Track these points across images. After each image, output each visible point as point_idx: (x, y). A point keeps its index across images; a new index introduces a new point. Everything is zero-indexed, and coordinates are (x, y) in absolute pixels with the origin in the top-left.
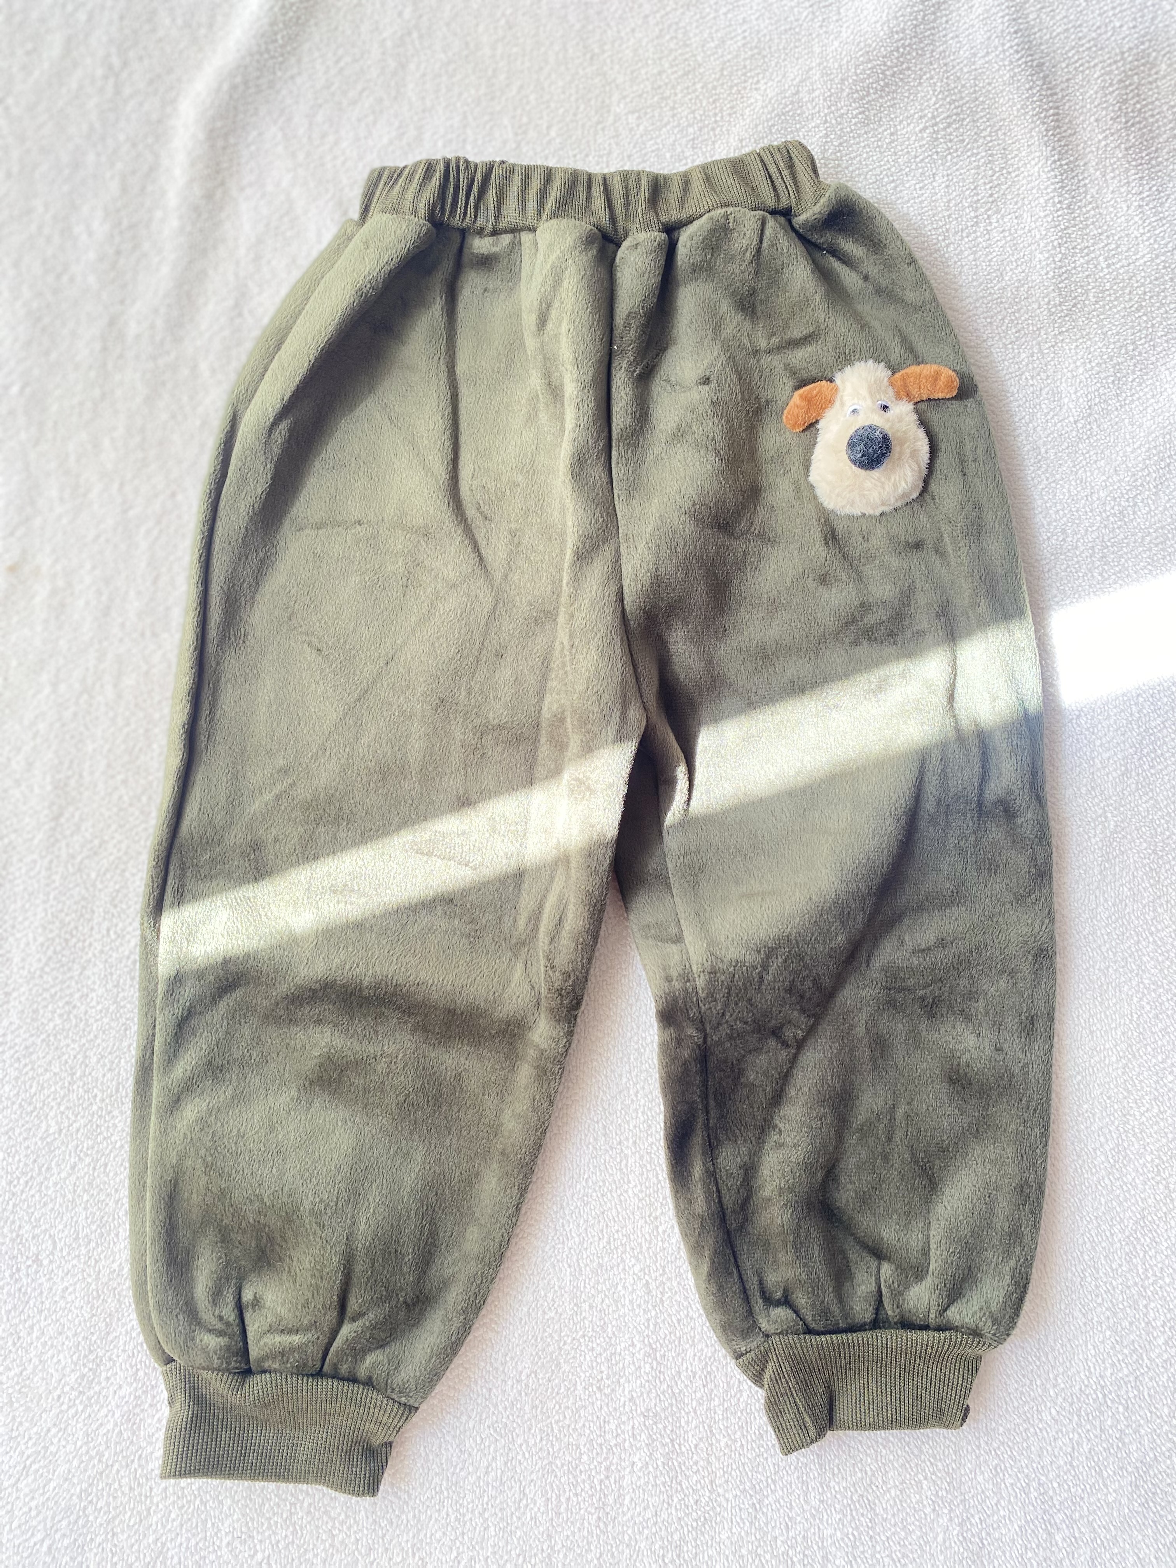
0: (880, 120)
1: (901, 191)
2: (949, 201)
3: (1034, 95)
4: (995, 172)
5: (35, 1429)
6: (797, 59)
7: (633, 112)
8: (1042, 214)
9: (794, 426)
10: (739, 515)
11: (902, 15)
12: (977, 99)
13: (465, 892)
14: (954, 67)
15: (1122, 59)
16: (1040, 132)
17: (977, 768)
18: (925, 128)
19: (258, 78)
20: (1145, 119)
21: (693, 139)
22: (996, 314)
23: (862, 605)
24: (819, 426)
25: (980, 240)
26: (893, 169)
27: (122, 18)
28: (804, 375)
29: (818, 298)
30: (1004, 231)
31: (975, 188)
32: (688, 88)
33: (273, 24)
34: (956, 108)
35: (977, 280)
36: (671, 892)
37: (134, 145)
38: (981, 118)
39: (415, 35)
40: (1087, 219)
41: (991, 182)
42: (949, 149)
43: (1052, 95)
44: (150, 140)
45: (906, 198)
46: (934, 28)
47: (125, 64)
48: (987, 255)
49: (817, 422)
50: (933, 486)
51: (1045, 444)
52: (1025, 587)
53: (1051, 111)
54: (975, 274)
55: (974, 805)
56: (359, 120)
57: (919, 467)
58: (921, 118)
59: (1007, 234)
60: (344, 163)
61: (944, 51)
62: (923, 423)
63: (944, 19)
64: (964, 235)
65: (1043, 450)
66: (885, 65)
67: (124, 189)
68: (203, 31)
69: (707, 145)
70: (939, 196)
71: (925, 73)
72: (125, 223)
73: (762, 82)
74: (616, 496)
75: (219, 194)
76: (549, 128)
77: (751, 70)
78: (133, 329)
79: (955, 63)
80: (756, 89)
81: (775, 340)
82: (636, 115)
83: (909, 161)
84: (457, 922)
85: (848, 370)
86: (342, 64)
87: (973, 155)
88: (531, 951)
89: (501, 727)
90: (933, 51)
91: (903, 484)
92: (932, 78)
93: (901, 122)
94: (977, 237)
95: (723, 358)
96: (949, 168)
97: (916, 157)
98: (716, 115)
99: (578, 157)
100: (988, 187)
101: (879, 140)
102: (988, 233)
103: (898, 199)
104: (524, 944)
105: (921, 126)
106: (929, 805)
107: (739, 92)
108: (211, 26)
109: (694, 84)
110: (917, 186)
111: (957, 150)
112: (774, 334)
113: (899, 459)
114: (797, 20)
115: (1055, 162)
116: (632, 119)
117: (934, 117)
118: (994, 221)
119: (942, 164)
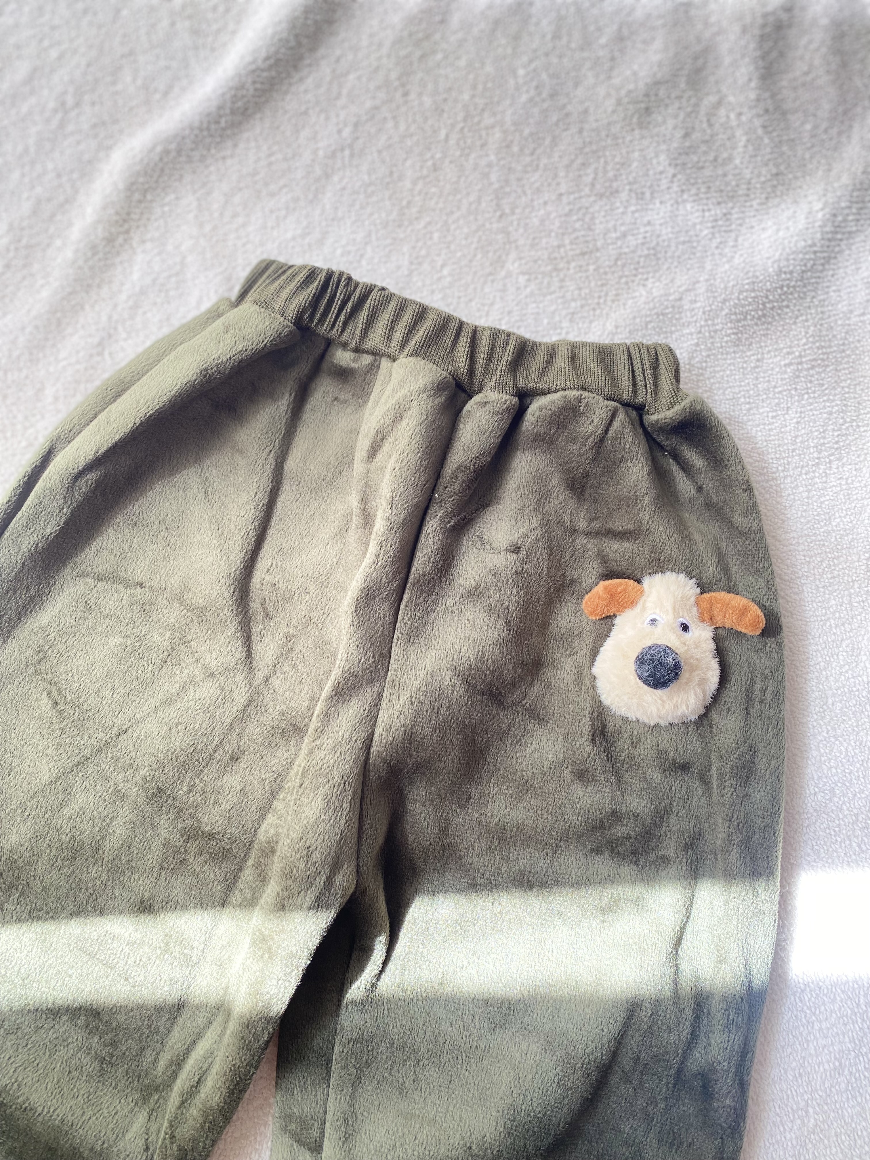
0: (751, 344)
1: (754, 414)
2: (796, 437)
4: (845, 422)
6: (688, 270)
7: (523, 273)
9: (592, 613)
10: (514, 686)
11: (794, 259)
12: (844, 351)
13: (114, 1011)
14: (829, 317)
17: (686, 1033)
18: (790, 364)
19: (192, 150)
21: (573, 313)
22: (815, 555)
23: (614, 813)
24: (616, 621)
25: (817, 480)
26: (751, 392)
27: (88, 65)
28: (615, 567)
29: (647, 499)
30: (841, 478)
31: (824, 432)
32: (581, 267)
33: (220, 108)
34: (823, 354)
35: (805, 517)
36: (329, 1080)
37: (59, 176)
38: (844, 369)
39: (347, 152)
41: (839, 430)
42: (807, 389)
44: (75, 176)
45: (757, 422)
46: (819, 277)
47: (77, 105)
48: (820, 497)
49: (615, 616)
50: (714, 715)
51: (834, 695)
52: (780, 845)
54: (805, 511)
55: (673, 1072)
56: (272, 211)
57: (705, 695)
58: (788, 353)
59: (843, 482)
60: (244, 245)
61: (824, 300)
62: (720, 652)
63: (831, 272)
64: (804, 471)
65: (830, 701)
66: (767, 297)
67: (35, 212)
68: (157, 96)
69: (584, 323)
70: (788, 428)
71: (802, 315)
72: (24, 241)
73: (651, 280)
74: (395, 637)
75: (120, 240)
76: (443, 266)
77: (643, 267)
79: (831, 313)
80: (644, 285)
81: (595, 525)
82: (526, 277)
83: (768, 390)
84: (96, 1039)
85: (658, 577)
86: (273, 159)
87: (828, 400)
88: (161, 1101)
89: (211, 836)
90: (814, 297)
91: (684, 708)
92: (807, 320)
93: (769, 352)
94: (815, 477)
95: (538, 532)
96: (803, 406)
97: (775, 387)
98: (600, 297)
99: (462, 299)
100: (836, 434)
101: (745, 362)
102: (826, 476)
103: (749, 420)
104: (156, 1089)
105: (787, 361)
106: (626, 1062)
107: (627, 283)
108: (166, 94)
109: (588, 265)
110: (770, 414)
111: (814, 392)
112: (596, 519)
113: (686, 683)
114: (697, 236)
116: (522, 279)
117: (800, 356)
118: (834, 466)
119: (799, 401)
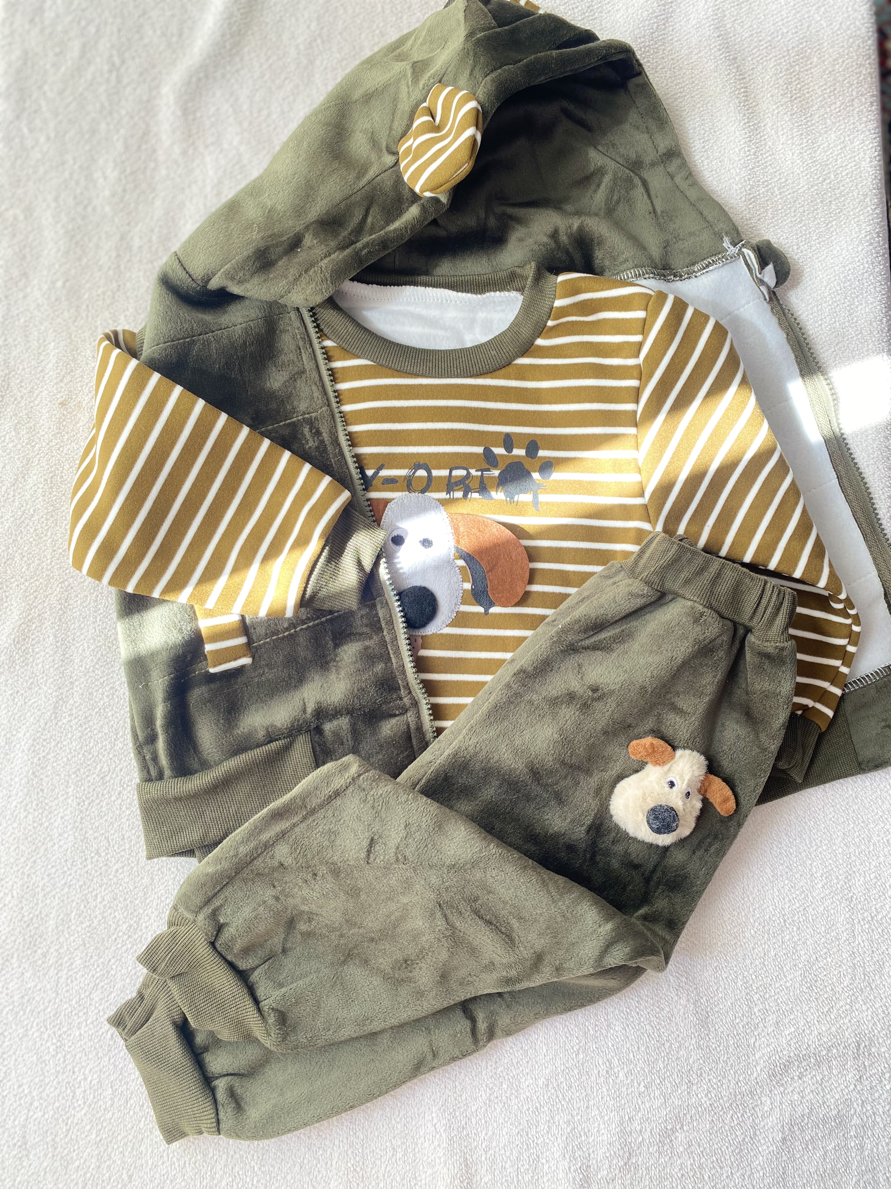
3: (731, 79)
5: (101, 960)
8: (737, 159)
9: (634, 755)
14: (678, 61)
15: (789, 54)
16: (735, 103)
19: (214, 72)
20: (804, 95)
27: (119, 30)
33: (223, 36)
37: (132, 117)
39: (319, 41)
40: (766, 162)
41: (704, 138)
43: (743, 79)
44: (143, 114)
46: (664, 34)
47: (123, 62)
53: (742, 90)
56: (284, 100)
59: (714, 172)
60: (275, 129)
61: (671, 50)
63: (671, 28)
67: (127, 147)
68: (174, 39)
72: (128, 170)
75: (191, 151)
78: (137, 242)
79: (679, 58)
86: (271, 61)
90: (664, 50)
92: (664, 68)
108: (180, 35)
115: (745, 124)
